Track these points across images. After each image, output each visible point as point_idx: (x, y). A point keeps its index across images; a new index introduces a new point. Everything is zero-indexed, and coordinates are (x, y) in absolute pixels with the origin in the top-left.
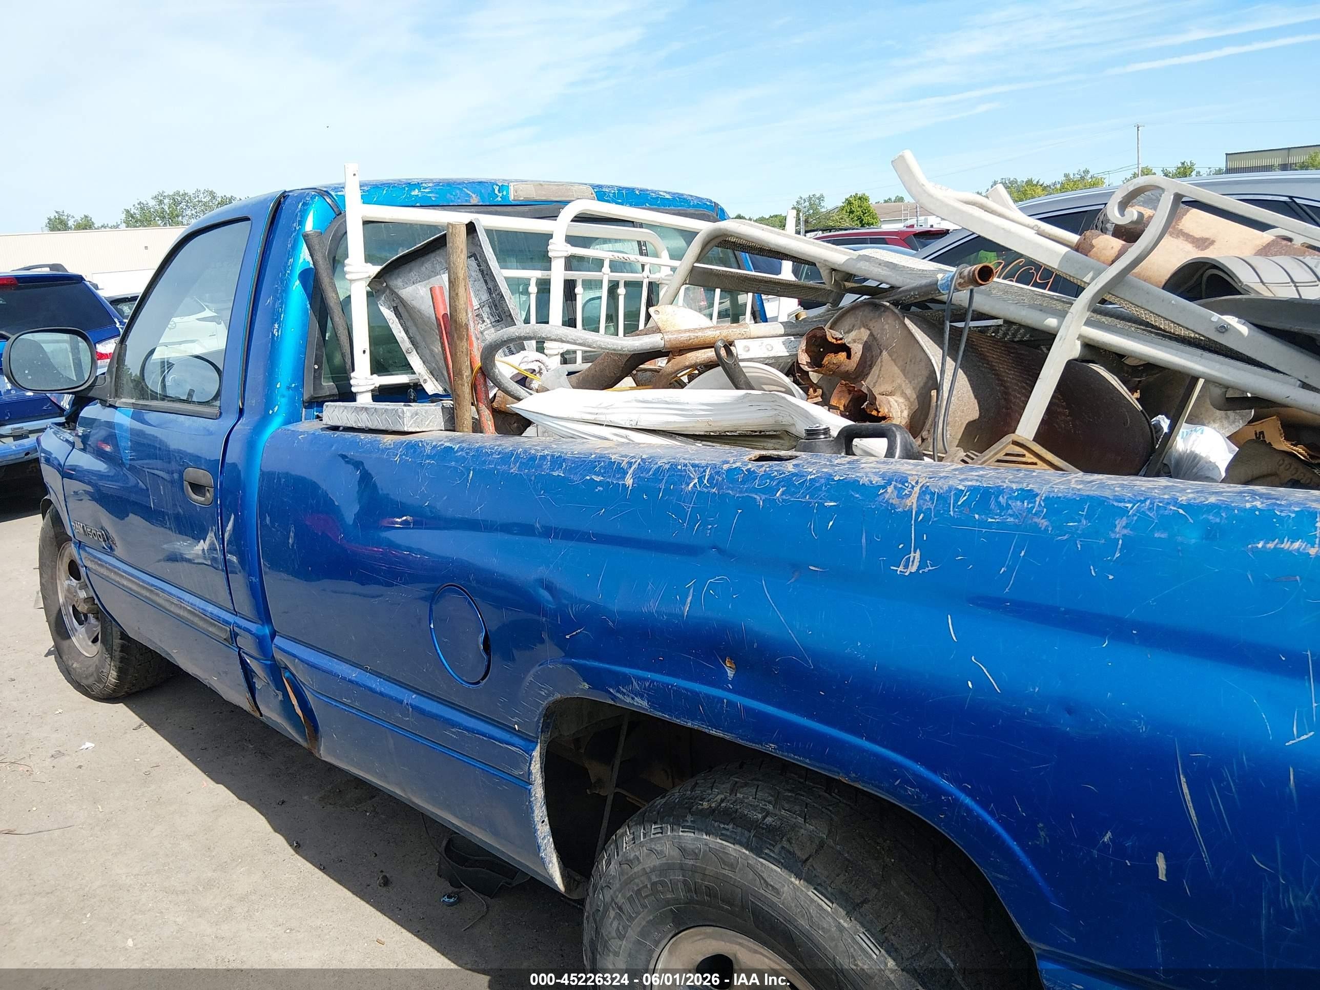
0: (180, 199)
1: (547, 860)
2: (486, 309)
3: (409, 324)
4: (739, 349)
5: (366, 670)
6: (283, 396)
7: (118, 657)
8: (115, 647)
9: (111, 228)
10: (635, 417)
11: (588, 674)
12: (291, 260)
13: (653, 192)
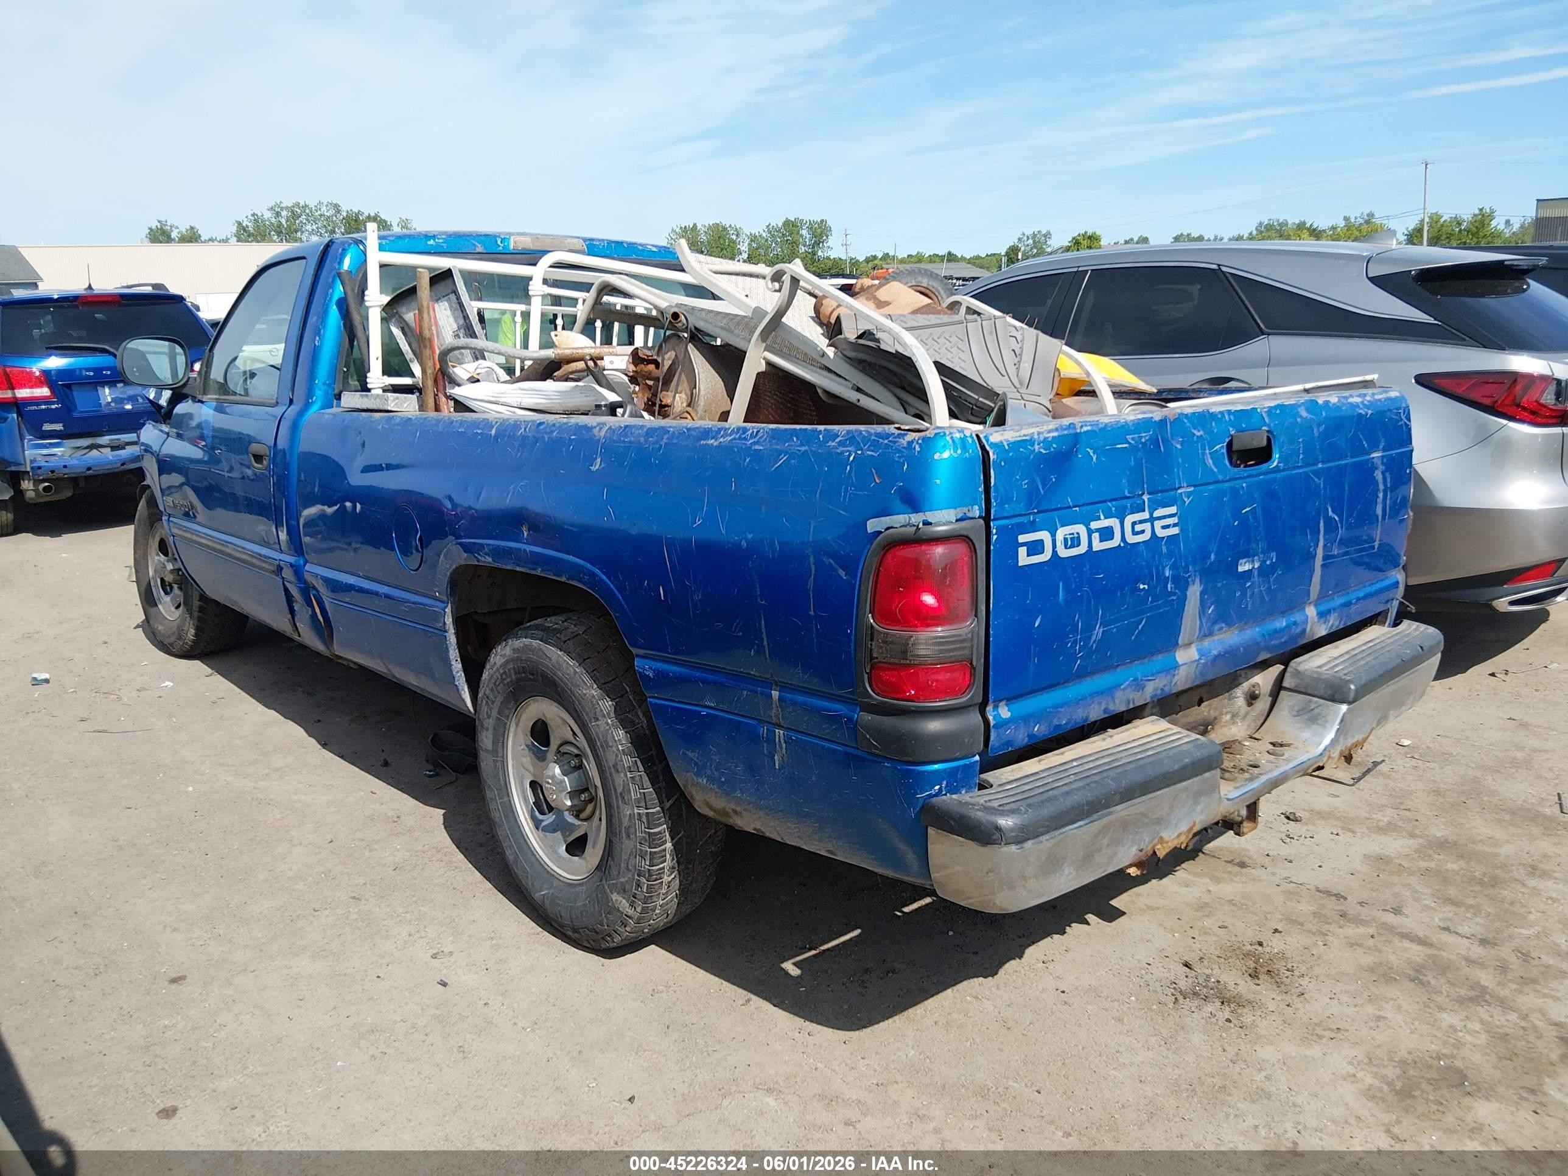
0: (299, 211)
1: (460, 688)
2: (462, 331)
3: (412, 340)
4: (606, 363)
5: (359, 576)
6: (320, 390)
7: (196, 616)
8: (194, 608)
9: (220, 242)
10: (519, 400)
11: (466, 548)
12: (331, 290)
13: (641, 245)
